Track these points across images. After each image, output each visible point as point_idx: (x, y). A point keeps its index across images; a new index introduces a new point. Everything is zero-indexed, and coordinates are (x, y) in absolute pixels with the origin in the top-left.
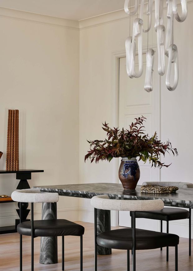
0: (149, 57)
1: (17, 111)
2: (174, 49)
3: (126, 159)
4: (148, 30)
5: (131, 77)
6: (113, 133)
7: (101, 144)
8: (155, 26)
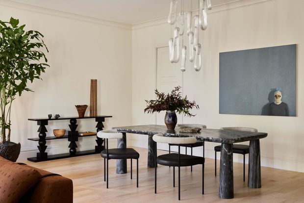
0: (183, 50)
1: (96, 80)
2: (200, 47)
3: (169, 112)
4: (183, 34)
5: (172, 62)
6: (161, 96)
7: (154, 102)
8: (188, 32)
